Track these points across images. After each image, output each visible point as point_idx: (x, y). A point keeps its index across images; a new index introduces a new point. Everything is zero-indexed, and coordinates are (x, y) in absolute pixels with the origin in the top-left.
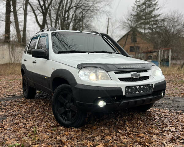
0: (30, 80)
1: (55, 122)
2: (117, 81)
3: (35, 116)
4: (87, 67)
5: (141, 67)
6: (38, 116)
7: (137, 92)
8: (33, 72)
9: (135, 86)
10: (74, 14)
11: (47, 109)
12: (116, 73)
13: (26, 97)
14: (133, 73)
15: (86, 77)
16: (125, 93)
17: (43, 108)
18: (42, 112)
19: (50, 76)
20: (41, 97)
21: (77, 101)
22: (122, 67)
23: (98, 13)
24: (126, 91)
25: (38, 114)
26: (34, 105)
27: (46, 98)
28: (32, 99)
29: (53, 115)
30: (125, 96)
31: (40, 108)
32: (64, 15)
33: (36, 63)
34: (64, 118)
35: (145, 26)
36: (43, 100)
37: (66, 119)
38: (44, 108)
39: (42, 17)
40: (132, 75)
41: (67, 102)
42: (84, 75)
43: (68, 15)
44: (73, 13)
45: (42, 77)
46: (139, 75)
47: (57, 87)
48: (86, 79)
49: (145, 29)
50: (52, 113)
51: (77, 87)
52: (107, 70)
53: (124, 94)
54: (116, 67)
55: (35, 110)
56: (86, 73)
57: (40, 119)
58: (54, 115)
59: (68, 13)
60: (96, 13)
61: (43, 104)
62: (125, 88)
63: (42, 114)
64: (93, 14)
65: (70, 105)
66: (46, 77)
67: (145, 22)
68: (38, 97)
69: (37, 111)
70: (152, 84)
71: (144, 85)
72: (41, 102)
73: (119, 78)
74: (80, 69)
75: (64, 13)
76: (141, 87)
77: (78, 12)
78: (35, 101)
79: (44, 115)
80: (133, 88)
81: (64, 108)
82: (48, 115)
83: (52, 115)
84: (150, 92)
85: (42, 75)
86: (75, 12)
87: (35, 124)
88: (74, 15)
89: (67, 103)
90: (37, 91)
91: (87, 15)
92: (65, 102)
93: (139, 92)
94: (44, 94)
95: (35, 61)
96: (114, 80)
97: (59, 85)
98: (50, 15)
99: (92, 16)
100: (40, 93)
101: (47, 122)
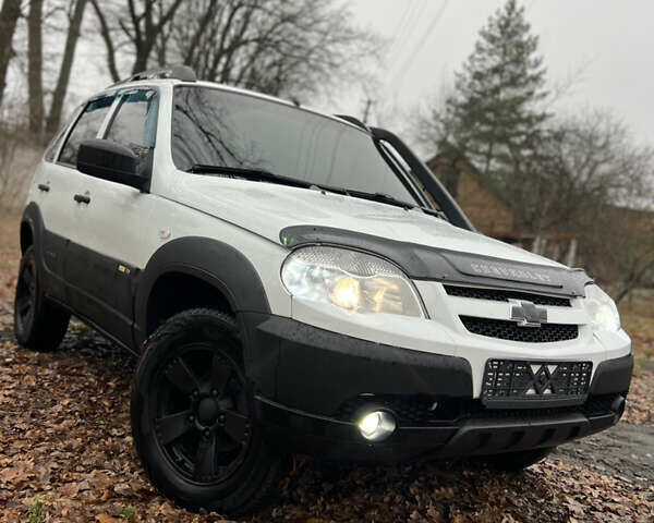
0: (49, 271)
1: (136, 473)
2: (454, 329)
3: (49, 431)
4: (323, 244)
5: (549, 282)
6: (62, 435)
7: (531, 392)
8: (68, 241)
9: (526, 363)
10: (248, 66)
11: (107, 404)
12: (451, 291)
14: (518, 303)
15: (314, 290)
16: (484, 387)
17: (90, 401)
18: (81, 417)
19: (142, 265)
20: (84, 350)
21: (258, 398)
22: (476, 268)
23: (335, 79)
24: (486, 378)
25: (62, 426)
26: (52, 381)
27: (106, 356)
28: (48, 352)
29: (129, 439)
30: (479, 400)
31: (74, 395)
32: (211, 65)
33: (87, 201)
34: (181, 464)
35: (491, 149)
36: (91, 362)
37: (187, 470)
38: (94, 399)
39: (133, 59)
40: (515, 311)
41: (204, 390)
42: (304, 281)
43: (226, 65)
44: (245, 63)
45: (104, 267)
46: (544, 314)
47: (172, 315)
48: (313, 299)
49: (489, 156)
50: (127, 426)
51: (269, 330)
52: (414, 273)
53: (476, 394)
54: (454, 266)
55: (54, 403)
56: (316, 273)
57: (68, 449)
58: (135, 441)
59: (229, 59)
60: (328, 76)
61: (92, 380)
62: (487, 365)
63: (79, 425)
64: (315, 76)
65: (218, 407)
66: (122, 268)
67: (491, 133)
68: (74, 347)
69: (59, 408)
70: (591, 364)
71: (559, 364)
72: (84, 372)
73: (462, 317)
74: (294, 249)
75: (211, 57)
76: (547, 371)
77: (263, 62)
78: (56, 363)
79: (89, 432)
80: (518, 371)
81: (188, 416)
82: (107, 435)
83: (123, 436)
84: (580, 398)
85: (107, 258)
86: (252, 59)
87: (42, 470)
88: (248, 71)
89: (204, 396)
90: (74, 323)
91: (295, 76)
92: (197, 390)
93: (537, 392)
94: (100, 340)
95: (88, 193)
96: (439, 320)
97: (180, 311)
98: (162, 53)
99: (309, 85)
100: (83, 332)
101: (99, 468)
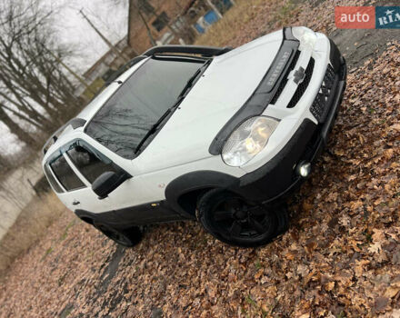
2: (290, 114)
7: (326, 99)
9: (318, 94)
10: (22, 52)
12: (273, 102)
13: (131, 244)
14: (292, 77)
16: (316, 118)
21: (264, 203)
24: (314, 115)
30: (319, 123)
32: (11, 69)
34: (251, 235)
37: (255, 234)
40: (295, 81)
46: (302, 69)
51: (246, 184)
52: (259, 112)
53: (316, 122)
54: (265, 93)
55: (177, 255)
58: (219, 240)
59: (13, 58)
60: (52, 19)
62: (311, 111)
64: (47, 25)
65: (244, 212)
66: (154, 205)
70: (329, 64)
71: (324, 79)
73: (288, 107)
74: (220, 153)
76: (324, 86)
77: (25, 44)
80: (318, 99)
81: (236, 223)
86: (21, 48)
89: (235, 213)
92: (230, 214)
93: (326, 96)
96: (283, 117)
99: (50, 31)
101: (226, 260)
